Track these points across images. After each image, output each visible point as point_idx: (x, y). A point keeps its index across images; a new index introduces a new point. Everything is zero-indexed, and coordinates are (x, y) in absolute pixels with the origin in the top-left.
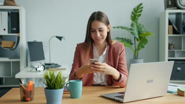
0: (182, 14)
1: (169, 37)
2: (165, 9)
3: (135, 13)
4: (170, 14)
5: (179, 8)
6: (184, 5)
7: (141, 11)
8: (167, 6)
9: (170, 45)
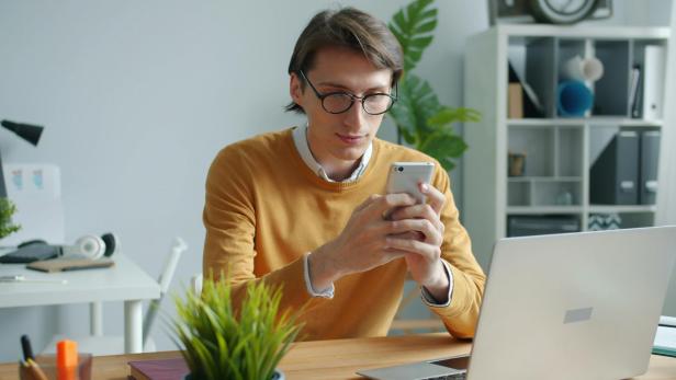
0: (556, 43)
1: (511, 129)
2: (492, 23)
3: (404, 31)
4: (513, 40)
5: (541, 19)
6: (558, 8)
7: (432, 25)
8: (499, 11)
9: (513, 159)
